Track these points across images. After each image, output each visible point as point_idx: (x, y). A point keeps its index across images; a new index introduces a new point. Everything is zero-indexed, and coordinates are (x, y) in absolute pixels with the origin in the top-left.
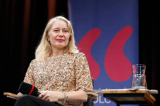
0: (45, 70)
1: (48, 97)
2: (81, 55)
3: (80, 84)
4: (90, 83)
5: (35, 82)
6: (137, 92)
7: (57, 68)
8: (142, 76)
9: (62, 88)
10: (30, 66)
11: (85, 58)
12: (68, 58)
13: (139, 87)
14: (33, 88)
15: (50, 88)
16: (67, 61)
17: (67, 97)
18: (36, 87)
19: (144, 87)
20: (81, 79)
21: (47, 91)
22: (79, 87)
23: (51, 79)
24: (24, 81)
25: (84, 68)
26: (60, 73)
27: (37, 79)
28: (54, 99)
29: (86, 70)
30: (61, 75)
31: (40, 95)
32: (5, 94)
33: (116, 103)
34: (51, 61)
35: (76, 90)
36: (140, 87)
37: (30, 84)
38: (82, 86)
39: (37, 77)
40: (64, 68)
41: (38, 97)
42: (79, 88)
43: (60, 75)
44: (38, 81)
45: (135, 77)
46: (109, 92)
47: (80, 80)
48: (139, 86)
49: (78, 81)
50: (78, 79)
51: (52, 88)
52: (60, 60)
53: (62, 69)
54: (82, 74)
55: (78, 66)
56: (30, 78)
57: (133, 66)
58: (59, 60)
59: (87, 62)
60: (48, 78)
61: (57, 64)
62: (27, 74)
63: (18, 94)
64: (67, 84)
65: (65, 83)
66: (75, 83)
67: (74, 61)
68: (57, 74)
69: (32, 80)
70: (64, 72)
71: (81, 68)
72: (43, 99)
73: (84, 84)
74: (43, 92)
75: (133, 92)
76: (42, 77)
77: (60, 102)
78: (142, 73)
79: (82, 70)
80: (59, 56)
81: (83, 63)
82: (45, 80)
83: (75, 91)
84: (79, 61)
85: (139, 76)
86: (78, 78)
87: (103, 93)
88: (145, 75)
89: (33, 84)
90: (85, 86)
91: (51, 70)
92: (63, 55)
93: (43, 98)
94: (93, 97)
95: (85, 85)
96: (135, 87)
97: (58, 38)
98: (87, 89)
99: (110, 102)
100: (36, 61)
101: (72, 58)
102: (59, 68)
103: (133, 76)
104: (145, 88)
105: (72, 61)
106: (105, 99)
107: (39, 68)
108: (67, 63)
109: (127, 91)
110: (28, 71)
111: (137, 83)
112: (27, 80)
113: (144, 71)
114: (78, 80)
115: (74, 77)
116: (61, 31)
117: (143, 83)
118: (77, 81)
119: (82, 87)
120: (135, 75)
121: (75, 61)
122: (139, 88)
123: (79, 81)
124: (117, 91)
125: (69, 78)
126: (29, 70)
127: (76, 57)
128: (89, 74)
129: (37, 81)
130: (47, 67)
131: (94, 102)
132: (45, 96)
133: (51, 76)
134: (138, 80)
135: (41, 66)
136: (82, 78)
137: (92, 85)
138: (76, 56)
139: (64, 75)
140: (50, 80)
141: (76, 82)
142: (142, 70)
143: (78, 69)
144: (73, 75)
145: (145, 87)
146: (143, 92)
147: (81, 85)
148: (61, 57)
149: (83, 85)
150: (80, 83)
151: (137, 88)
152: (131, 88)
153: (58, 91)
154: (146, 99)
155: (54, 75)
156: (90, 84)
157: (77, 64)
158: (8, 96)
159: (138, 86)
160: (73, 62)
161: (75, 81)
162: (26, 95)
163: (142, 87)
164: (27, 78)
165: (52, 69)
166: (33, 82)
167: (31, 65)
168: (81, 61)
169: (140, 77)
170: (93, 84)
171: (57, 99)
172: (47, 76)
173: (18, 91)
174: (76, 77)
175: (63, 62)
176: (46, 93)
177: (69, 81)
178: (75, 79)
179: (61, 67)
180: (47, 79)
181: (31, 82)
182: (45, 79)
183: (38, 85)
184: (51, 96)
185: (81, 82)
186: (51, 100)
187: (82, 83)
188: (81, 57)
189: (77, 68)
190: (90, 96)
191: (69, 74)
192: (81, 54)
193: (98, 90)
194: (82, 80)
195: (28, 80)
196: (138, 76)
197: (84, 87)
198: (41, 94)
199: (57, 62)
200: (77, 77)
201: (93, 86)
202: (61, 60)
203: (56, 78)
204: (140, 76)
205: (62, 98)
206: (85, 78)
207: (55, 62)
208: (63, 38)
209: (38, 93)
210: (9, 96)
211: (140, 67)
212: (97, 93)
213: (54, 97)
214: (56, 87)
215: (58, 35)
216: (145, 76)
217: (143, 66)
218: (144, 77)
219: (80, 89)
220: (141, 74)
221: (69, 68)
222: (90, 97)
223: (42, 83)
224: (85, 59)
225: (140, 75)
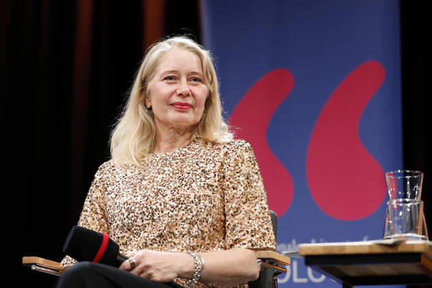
0: (138, 190)
1: (148, 267)
2: (241, 146)
3: (238, 229)
4: (265, 227)
5: (112, 227)
6: (400, 249)
7: (172, 184)
8: (415, 203)
9: (186, 241)
10: (95, 180)
11: (251, 156)
12: (204, 157)
13: (404, 235)
14: (105, 242)
15: (154, 241)
16: (201, 165)
17: (203, 268)
18: (114, 239)
19: (419, 236)
20: (241, 216)
21: (146, 251)
22: (236, 237)
23: (156, 217)
24: (81, 224)
25: (249, 185)
26: (182, 199)
27: (116, 219)
28: (165, 274)
29: (253, 189)
30: (184, 206)
31: (126, 264)
32: (26, 260)
33: (341, 282)
34: (155, 165)
35: (228, 247)
36: (409, 234)
37: (97, 231)
38: (244, 235)
39: (116, 211)
40: (194, 185)
41: (121, 268)
42: (236, 242)
43: (180, 206)
44: (118, 222)
45: (392, 206)
46: (321, 252)
47: (237, 217)
48: (406, 232)
49: (232, 222)
50: (232, 215)
51: (160, 242)
52: (181, 162)
53: (186, 188)
54: (244, 200)
55: (231, 180)
56: (97, 213)
57: (389, 175)
58: (177, 163)
59: (257, 167)
60: (147, 214)
61: (171, 175)
62: (87, 203)
63: (64, 261)
64: (202, 229)
65: (196, 226)
66: (224, 227)
67: (220, 164)
68: (171, 203)
69: (103, 220)
70: (192, 195)
71: (239, 183)
72: (132, 275)
73: (249, 230)
74: (133, 254)
75: (390, 251)
76: (130, 211)
77: (182, 282)
78: (413, 196)
79: (243, 190)
80: (177, 151)
81: (245, 169)
82: (138, 220)
83: (225, 249)
84: (233, 165)
85: (406, 202)
86: (231, 212)
87: (304, 253)
88: (422, 199)
89: (104, 230)
90: (252, 236)
91: (156, 190)
92: (189, 149)
93: (135, 272)
94: (277, 265)
95: (254, 233)
96: (393, 236)
97: (175, 99)
98: (259, 242)
99: (323, 277)
100: (112, 165)
101: (213, 155)
102: (178, 185)
103: (388, 203)
104: (423, 236)
105: (213, 165)
106: (310, 270)
107: (122, 186)
108: (200, 171)
109: (370, 247)
110: (89, 194)
111: (400, 222)
112: (88, 220)
113: (419, 189)
114: (232, 219)
115: (221, 210)
116: (184, 79)
117: (417, 222)
118: (229, 220)
119: (243, 238)
120: (394, 202)
121: (222, 165)
122: (406, 237)
123: (236, 222)
124: (343, 247)
125: (205, 214)
126: (94, 193)
127: (226, 153)
128: (262, 200)
130: (144, 182)
131: (280, 281)
132: (140, 266)
133: (155, 207)
134: (401, 214)
135: (127, 180)
136: (243, 212)
137: (271, 231)
138: (226, 149)
139: (192, 205)
140: (153, 220)
141: (228, 223)
142: (412, 186)
143: (231, 186)
144: (217, 203)
145: (424, 234)
146: (416, 249)
147: (242, 233)
148: (183, 153)
149: (248, 232)
150: (239, 225)
151: (401, 237)
152: (382, 237)
153: (176, 249)
154: (423, 267)
155: (165, 207)
156: (267, 229)
157: (229, 172)
158: (34, 268)
159: (403, 233)
160: (217, 168)
161: (225, 221)
163: (415, 235)
164: (87, 214)
165: (159, 187)
166: (106, 226)
167: (97, 176)
168: (240, 164)
169: (409, 205)
170: (275, 230)
171: (174, 272)
172: (145, 210)
173: (64, 250)
174: (226, 209)
175: (188, 168)
176: (143, 257)
177: (207, 222)
178: (225, 215)
179: (184, 183)
180: (145, 217)
181: (99, 227)
182: (140, 216)
183: (120, 235)
184: (157, 264)
185: (241, 224)
186: (157, 277)
187: (243, 226)
188: (239, 151)
189: (228, 183)
190: (267, 262)
191: (207, 203)
192: (241, 144)
193: (289, 246)
194: (244, 218)
195: (90, 219)
196: (401, 205)
197: (249, 237)
198: (127, 261)
199: (171, 169)
200: (229, 210)
201: (275, 234)
202: (183, 161)
203: (171, 213)
204: (409, 202)
205: (187, 269)
206: (253, 212)
207: (166, 169)
208: (190, 101)
209: (119, 257)
210: (38, 268)
211: (408, 177)
212: (287, 254)
213: (165, 268)
214: (169, 240)
215: (175, 91)
216: (422, 202)
217: (416, 174)
218: (418, 205)
219: (238, 245)
220: (411, 198)
221: (206, 186)
222: (266, 264)
223: (129, 230)
224: (250, 158)
225: (407, 200)
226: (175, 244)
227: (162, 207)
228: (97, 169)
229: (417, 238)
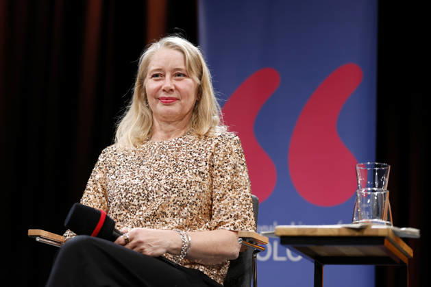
0: (136, 174)
1: (140, 243)
2: (231, 139)
3: (223, 213)
4: (247, 213)
5: (111, 205)
6: (366, 233)
7: (167, 170)
8: (381, 192)
10: (98, 162)
11: (239, 149)
12: (197, 147)
13: (371, 220)
14: (102, 219)
15: (147, 219)
16: (194, 155)
17: (189, 246)
19: (384, 221)
20: (226, 201)
22: (220, 220)
23: (150, 198)
25: (235, 174)
26: (175, 183)
27: (115, 198)
28: (155, 249)
29: (239, 179)
30: (176, 190)
31: (121, 239)
32: (31, 232)
33: (313, 260)
34: (153, 151)
35: (213, 228)
36: (376, 220)
38: (228, 218)
39: (116, 191)
40: (186, 171)
41: (116, 242)
42: (220, 224)
43: (173, 189)
44: (116, 201)
45: (361, 194)
46: (295, 233)
48: (373, 218)
49: (218, 206)
50: (218, 200)
51: (152, 220)
52: (177, 151)
53: (180, 173)
54: (230, 187)
55: (220, 169)
56: (99, 192)
57: (359, 166)
58: (172, 151)
59: (243, 159)
60: (143, 195)
61: (167, 162)
62: (90, 182)
64: (192, 211)
65: (186, 209)
66: (211, 210)
67: (211, 154)
68: (165, 186)
69: (104, 198)
70: (185, 180)
71: (226, 172)
72: (127, 249)
73: (233, 215)
75: (357, 234)
76: (127, 191)
77: (170, 257)
78: (380, 186)
79: (229, 178)
80: (174, 140)
81: (232, 160)
82: (135, 200)
83: (210, 229)
84: (222, 155)
85: (374, 191)
86: (218, 197)
87: (279, 234)
88: (388, 189)
89: (104, 208)
90: (235, 220)
91: (152, 175)
92: (184, 139)
93: (128, 246)
94: (256, 244)
96: (361, 221)
98: (241, 226)
99: (299, 258)
100: (114, 149)
101: (205, 145)
103: (358, 191)
104: (388, 222)
105: (205, 154)
107: (122, 169)
108: (193, 160)
109: (339, 230)
110: (92, 174)
111: (367, 209)
113: (386, 179)
114: (218, 203)
115: (210, 195)
116: (168, 76)
117: (383, 211)
118: (216, 204)
119: (227, 221)
120: (363, 191)
121: (213, 155)
122: (372, 222)
123: (221, 206)
124: (315, 230)
125: (196, 197)
127: (217, 145)
128: (246, 189)
129: (114, 203)
130: (142, 167)
131: (259, 257)
132: (134, 242)
134: (369, 201)
135: (127, 164)
136: (228, 198)
137: (252, 217)
138: (217, 141)
139: (184, 189)
140: (148, 201)
141: (214, 207)
142: (380, 177)
143: (219, 174)
144: (206, 188)
145: (389, 220)
146: (381, 234)
148: (179, 142)
149: (231, 216)
150: (224, 210)
151: (368, 222)
152: (352, 221)
153: (166, 227)
154: (387, 250)
155: (159, 189)
156: (249, 215)
157: (218, 162)
158: (38, 239)
159: (370, 218)
160: (208, 157)
161: (211, 206)
162: (84, 237)
163: (380, 221)
164: (90, 192)
165: (156, 172)
166: (106, 203)
167: (101, 159)
168: (228, 156)
169: (376, 193)
171: (164, 248)
172: (141, 191)
173: (65, 224)
174: (214, 195)
175: (182, 157)
176: (136, 233)
177: (196, 205)
179: (179, 170)
180: (141, 198)
181: (100, 205)
182: (137, 197)
183: (118, 213)
184: (149, 240)
185: (226, 209)
186: (149, 251)
187: (228, 210)
188: (228, 144)
189: (217, 171)
190: (247, 240)
191: (197, 188)
192: (231, 137)
193: (271, 228)
194: (228, 203)
195: (92, 197)
196: (369, 193)
197: (232, 220)
198: (122, 236)
199: (167, 157)
200: (216, 196)
202: (178, 151)
203: (164, 195)
205: (175, 246)
206: (237, 199)
207: (162, 156)
209: (114, 233)
210: (41, 239)
211: (377, 169)
212: (265, 235)
213: (156, 244)
214: (161, 219)
215: (161, 87)
216: (388, 192)
217: (384, 166)
218: (385, 194)
219: (222, 227)
220: (379, 187)
221: (197, 173)
222: (247, 243)
223: (126, 208)
224: (238, 150)
225: (375, 189)
226: (166, 223)
227: (157, 189)
228: (101, 152)
229: (383, 224)
